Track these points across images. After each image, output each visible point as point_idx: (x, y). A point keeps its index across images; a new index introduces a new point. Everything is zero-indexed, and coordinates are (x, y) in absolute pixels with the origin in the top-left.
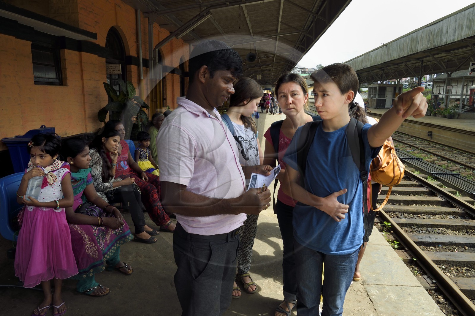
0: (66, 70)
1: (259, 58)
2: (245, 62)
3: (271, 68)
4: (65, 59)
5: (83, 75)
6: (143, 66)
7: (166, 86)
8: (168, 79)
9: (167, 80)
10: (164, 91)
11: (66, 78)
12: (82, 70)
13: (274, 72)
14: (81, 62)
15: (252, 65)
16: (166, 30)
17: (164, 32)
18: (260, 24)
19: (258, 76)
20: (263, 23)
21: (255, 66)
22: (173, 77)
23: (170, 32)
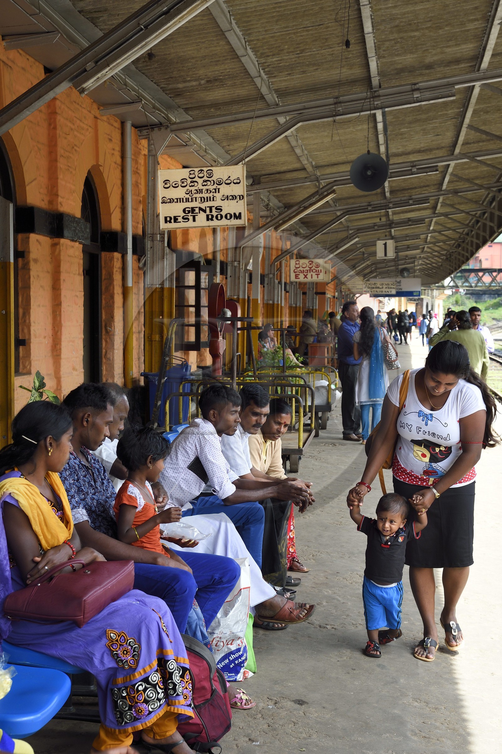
2: (334, 192)
3: (428, 212)
7: (27, 287)
8: (36, 261)
9: (32, 265)
10: (21, 311)
13: (434, 231)
15: (358, 205)
16: (31, 59)
17: (23, 68)
18: (413, 34)
19: (380, 244)
20: (427, 28)
21: (370, 208)
22: (56, 253)
23: (48, 66)
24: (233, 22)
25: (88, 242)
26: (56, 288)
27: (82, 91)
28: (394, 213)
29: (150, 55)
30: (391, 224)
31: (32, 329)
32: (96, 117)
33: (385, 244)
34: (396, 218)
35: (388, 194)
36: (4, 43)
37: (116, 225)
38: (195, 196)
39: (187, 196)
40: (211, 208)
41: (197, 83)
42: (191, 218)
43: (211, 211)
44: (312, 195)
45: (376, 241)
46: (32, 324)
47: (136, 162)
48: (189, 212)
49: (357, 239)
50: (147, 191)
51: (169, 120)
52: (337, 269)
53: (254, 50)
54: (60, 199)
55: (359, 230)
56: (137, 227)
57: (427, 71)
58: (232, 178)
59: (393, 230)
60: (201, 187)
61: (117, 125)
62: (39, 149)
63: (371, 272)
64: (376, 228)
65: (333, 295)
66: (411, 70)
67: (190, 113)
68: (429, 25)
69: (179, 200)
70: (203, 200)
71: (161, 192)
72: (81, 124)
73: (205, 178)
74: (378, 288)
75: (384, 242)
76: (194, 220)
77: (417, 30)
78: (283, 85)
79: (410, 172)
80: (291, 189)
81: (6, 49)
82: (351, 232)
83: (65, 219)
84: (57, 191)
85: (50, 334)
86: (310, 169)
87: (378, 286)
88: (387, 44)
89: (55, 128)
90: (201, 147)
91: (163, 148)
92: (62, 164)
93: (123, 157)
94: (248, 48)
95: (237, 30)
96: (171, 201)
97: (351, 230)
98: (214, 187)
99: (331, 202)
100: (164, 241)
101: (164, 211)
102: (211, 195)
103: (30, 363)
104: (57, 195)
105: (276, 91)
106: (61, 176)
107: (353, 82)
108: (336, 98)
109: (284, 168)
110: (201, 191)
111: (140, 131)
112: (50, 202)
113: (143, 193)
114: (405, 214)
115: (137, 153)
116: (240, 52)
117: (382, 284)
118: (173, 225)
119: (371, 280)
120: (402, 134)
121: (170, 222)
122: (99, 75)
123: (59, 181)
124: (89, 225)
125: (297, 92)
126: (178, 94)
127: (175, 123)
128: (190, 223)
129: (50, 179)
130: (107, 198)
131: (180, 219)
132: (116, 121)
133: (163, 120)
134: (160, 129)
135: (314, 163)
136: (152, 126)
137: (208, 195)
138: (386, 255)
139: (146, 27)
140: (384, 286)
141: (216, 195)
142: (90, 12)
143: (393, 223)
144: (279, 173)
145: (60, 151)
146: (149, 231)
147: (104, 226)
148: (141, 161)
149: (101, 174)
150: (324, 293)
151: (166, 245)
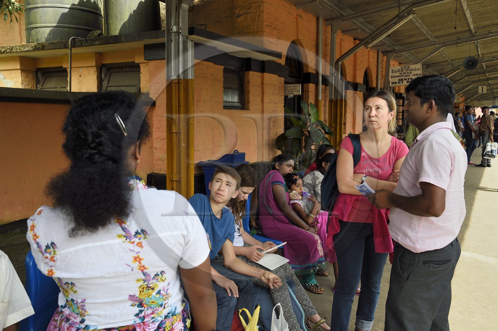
0: (249, 93)
1: (483, 61)
2: (460, 69)
4: (249, 82)
5: (263, 97)
6: (322, 84)
8: (349, 98)
11: (249, 102)
12: (263, 93)
14: (262, 84)
15: (472, 73)
16: (350, 37)
17: (347, 40)
18: (487, 15)
19: (480, 88)
20: (493, 13)
21: (477, 74)
22: (355, 96)
23: (355, 38)
24: (418, 19)
25: (365, 92)
26: (354, 106)
27: (367, 48)
28: (489, 75)
29: (389, 36)
30: (488, 79)
31: (347, 120)
32: (369, 51)
33: (482, 88)
34: (490, 76)
35: (485, 68)
36: (342, 34)
37: (374, 85)
38: (403, 75)
39: (400, 75)
40: (408, 79)
41: (405, 37)
42: (401, 82)
43: (408, 80)
44: (451, 70)
45: (478, 86)
46: (347, 118)
47: (382, 64)
48: (400, 80)
49: (472, 86)
50: (386, 73)
51: (394, 49)
52: (465, 97)
53: (426, 26)
54: (357, 79)
55: (474, 82)
56: (382, 86)
57: (496, 26)
58: (416, 68)
59: (489, 81)
60: (405, 72)
61: (376, 52)
62: (351, 63)
63: (481, 98)
64: (481, 81)
65: (463, 108)
66: (489, 26)
67: (402, 46)
68: (493, 12)
69: (397, 76)
70: (406, 76)
71: (391, 74)
72: (364, 54)
73: (407, 69)
74: (484, 105)
75: (482, 87)
76: (402, 83)
77: (489, 14)
78: (437, 35)
79: (493, 60)
80: (442, 68)
81: (343, 35)
82: (470, 83)
83: (359, 85)
84: (356, 76)
85: (352, 121)
86: (449, 61)
87: (484, 104)
88: (477, 19)
89: (356, 57)
90: (406, 56)
91: (392, 59)
92: (358, 67)
93: (378, 63)
94: (423, 25)
95: (419, 21)
96: (394, 77)
97: (470, 82)
98: (410, 71)
99: (460, 72)
100: (391, 90)
101: (391, 80)
102: (409, 74)
103: (346, 130)
104: (356, 77)
105: (435, 37)
106: (357, 71)
107: (465, 31)
108: (458, 38)
109: (439, 61)
110: (405, 73)
111: (384, 54)
112: (354, 80)
113: (384, 74)
114: (495, 75)
115: (383, 61)
116: (420, 27)
117: (486, 103)
118: (395, 85)
119: (481, 101)
120: (488, 47)
121: (394, 84)
122: (373, 43)
123: (357, 73)
124: (365, 86)
125: (443, 36)
126: (398, 41)
127: (397, 50)
128: (401, 84)
129: (354, 72)
130: (372, 77)
131: (397, 83)
132: (376, 51)
133: (392, 50)
134: (391, 53)
135: (451, 59)
136: (388, 52)
137: (407, 74)
138: (483, 92)
139: (388, 28)
140: (487, 104)
141: (411, 74)
142: (370, 21)
143: (489, 79)
144: (437, 63)
145: (357, 63)
146: (386, 87)
147: (370, 86)
148: (384, 63)
149: (370, 69)
150: (459, 107)
151: (392, 91)
